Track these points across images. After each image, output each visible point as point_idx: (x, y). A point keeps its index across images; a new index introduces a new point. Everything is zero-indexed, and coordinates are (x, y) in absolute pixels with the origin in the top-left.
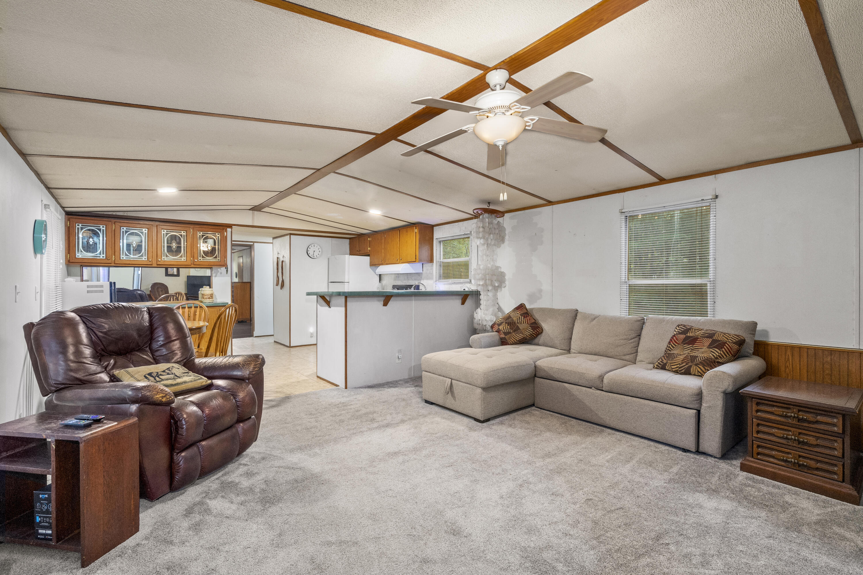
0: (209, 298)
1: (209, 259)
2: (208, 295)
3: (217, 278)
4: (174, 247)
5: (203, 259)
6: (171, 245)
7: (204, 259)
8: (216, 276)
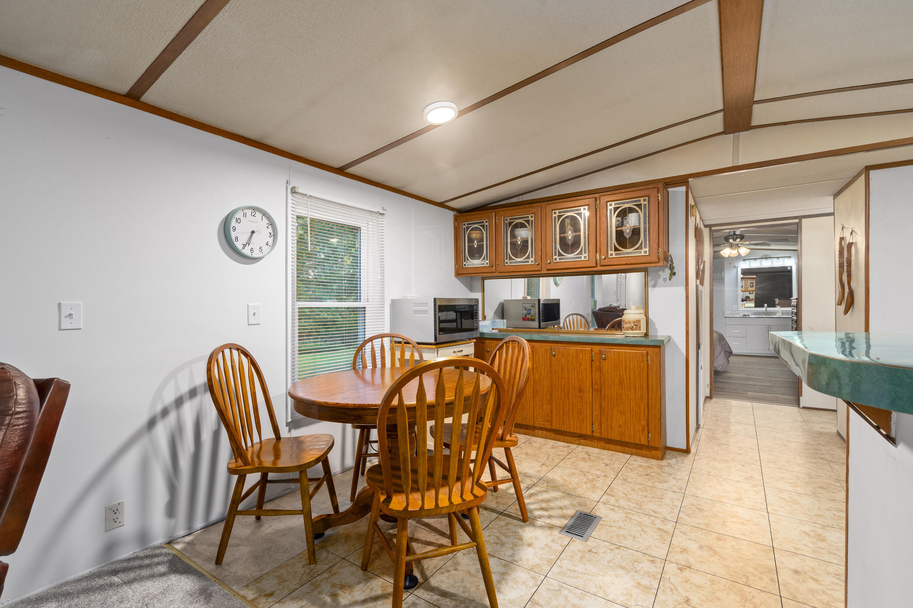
0: (632, 329)
1: (628, 253)
2: (630, 322)
3: (656, 289)
4: (570, 237)
5: (616, 254)
6: (565, 235)
7: (620, 254)
8: (654, 286)
